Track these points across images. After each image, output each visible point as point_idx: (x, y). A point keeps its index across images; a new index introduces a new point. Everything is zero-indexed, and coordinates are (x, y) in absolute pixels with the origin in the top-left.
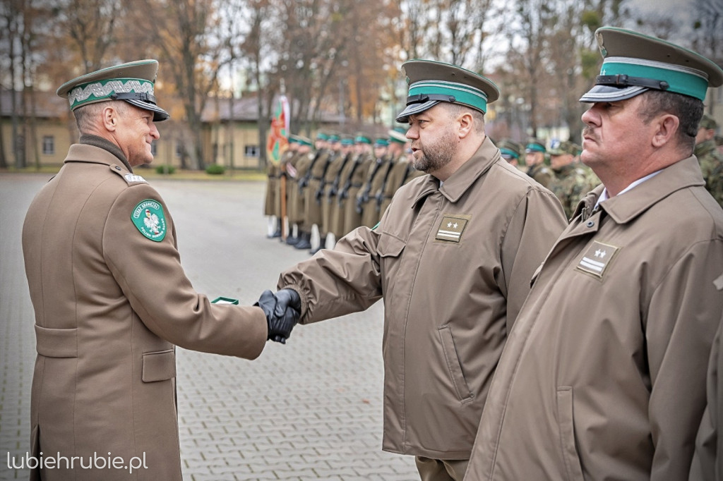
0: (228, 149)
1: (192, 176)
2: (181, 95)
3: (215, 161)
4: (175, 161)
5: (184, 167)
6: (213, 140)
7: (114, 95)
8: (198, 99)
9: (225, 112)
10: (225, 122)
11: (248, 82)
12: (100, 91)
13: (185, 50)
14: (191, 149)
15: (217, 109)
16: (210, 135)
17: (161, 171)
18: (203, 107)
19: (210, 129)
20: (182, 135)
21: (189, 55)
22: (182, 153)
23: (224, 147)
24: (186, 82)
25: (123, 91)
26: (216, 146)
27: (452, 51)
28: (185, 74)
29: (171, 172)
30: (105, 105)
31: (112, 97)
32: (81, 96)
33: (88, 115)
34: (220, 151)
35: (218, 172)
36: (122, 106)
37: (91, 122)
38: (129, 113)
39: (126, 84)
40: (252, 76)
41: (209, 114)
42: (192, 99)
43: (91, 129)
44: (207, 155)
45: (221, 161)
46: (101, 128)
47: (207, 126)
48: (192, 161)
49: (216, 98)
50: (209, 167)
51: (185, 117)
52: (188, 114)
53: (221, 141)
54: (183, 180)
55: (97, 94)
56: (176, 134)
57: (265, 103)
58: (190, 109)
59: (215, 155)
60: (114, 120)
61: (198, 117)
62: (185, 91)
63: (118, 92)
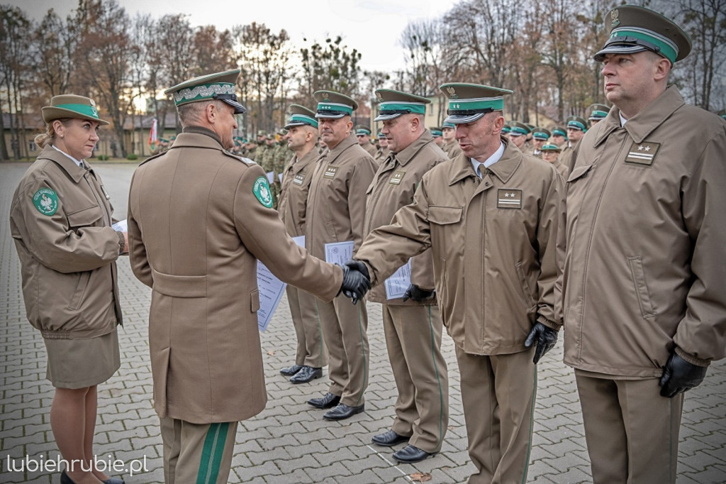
0: (141, 145)
1: (119, 161)
2: (111, 115)
3: (133, 152)
4: (110, 153)
5: (115, 156)
6: (132, 140)
7: (215, 95)
8: (121, 117)
9: (138, 124)
10: (138, 129)
11: (151, 106)
12: (206, 92)
13: (112, 89)
14: (118, 146)
15: (133, 122)
16: (130, 137)
17: (101, 158)
18: (124, 121)
19: (130, 134)
20: (112, 138)
21: (115, 92)
22: (114, 147)
23: (139, 143)
24: (113, 107)
25: (221, 93)
26: (133, 143)
27: (267, 88)
28: (113, 103)
29: (107, 159)
30: (208, 103)
31: (213, 97)
32: (189, 95)
33: (195, 110)
34: (136, 146)
35: (134, 158)
36: (219, 104)
37: (196, 115)
38: (224, 109)
39: (223, 87)
40: (153, 102)
41: (128, 125)
42: (118, 117)
43: (196, 121)
44: (129, 149)
45: (136, 152)
46: (205, 120)
47: (128, 132)
48: (119, 153)
49: (133, 116)
50: (129, 156)
51: (113, 127)
52: (115, 126)
53: (136, 140)
54: (114, 163)
55: (203, 95)
56: (109, 137)
57: (161, 119)
58: (116, 123)
59: (133, 149)
60: (214, 114)
61: (121, 127)
62: (113, 113)
63: (218, 93)
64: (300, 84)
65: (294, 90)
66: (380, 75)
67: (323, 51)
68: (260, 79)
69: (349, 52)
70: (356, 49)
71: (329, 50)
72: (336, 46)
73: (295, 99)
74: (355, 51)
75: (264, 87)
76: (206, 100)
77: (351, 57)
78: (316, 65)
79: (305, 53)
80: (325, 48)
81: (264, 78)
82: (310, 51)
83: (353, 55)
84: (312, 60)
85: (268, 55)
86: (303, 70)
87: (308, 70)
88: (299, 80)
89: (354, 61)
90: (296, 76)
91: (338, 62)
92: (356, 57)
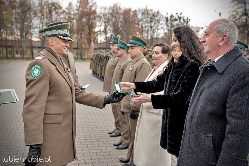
36: (55, 38)
60: (53, 42)
64: (164, 31)
65: (162, 34)
66: (198, 28)
67: (174, 18)
68: (148, 29)
69: (185, 18)
70: (188, 17)
71: (177, 17)
72: (180, 16)
73: (162, 38)
74: (188, 18)
75: (149, 33)
76: (49, 36)
77: (186, 21)
78: (171, 24)
79: (167, 19)
80: (176, 17)
81: (150, 29)
82: (169, 18)
83: (187, 19)
84: (169, 22)
85: (152, 20)
86: (166, 26)
87: (168, 26)
88: (164, 30)
89: (187, 22)
90: (163, 28)
91: (181, 22)
92: (188, 20)
